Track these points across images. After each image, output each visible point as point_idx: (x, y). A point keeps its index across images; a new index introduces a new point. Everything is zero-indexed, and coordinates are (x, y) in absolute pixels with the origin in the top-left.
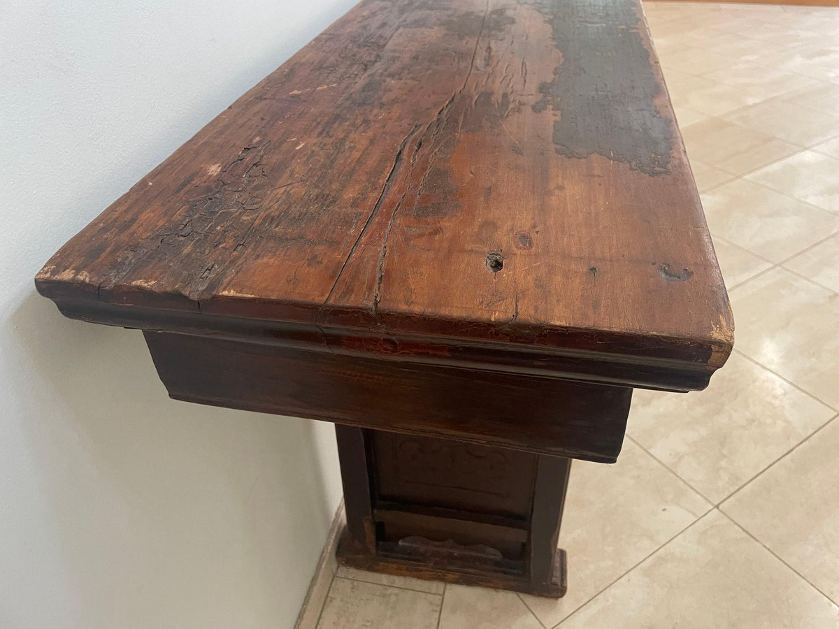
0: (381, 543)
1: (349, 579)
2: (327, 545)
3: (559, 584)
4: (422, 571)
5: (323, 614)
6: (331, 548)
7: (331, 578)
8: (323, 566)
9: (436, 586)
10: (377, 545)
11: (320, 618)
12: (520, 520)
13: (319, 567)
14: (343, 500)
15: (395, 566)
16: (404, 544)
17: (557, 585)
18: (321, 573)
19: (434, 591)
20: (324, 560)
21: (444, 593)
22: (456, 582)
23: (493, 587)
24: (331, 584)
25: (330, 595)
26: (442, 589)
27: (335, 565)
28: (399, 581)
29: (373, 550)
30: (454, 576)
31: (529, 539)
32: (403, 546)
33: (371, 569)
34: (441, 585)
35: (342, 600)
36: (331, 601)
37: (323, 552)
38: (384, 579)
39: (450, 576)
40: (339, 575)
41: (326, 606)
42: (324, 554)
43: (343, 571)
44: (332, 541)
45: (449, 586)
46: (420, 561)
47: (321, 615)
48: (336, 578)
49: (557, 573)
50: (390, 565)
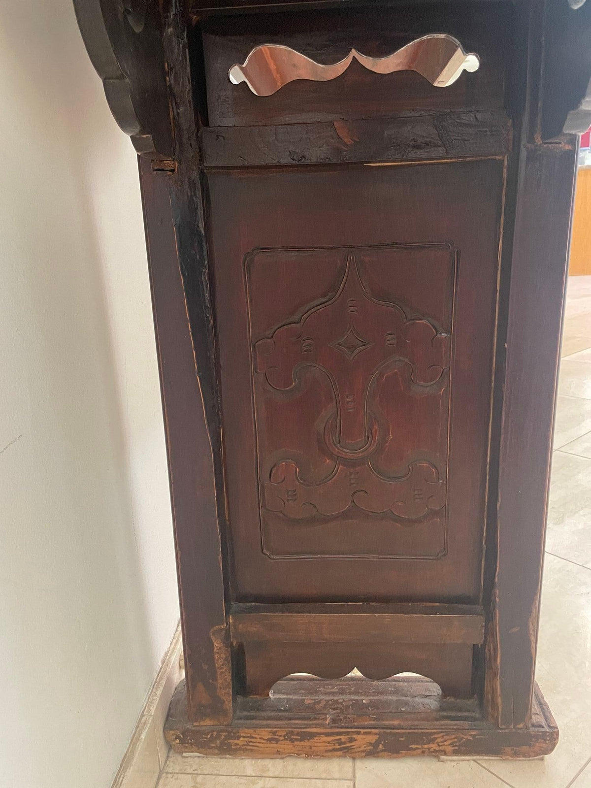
0: (240, 699)
2: (149, 704)
3: (543, 723)
4: (313, 735)
6: (155, 712)
7: (156, 775)
8: (143, 736)
9: (340, 767)
10: (234, 700)
13: (135, 740)
14: (180, 628)
15: (265, 734)
17: (543, 727)
18: (140, 747)
19: (337, 775)
20: (143, 728)
21: (354, 776)
22: (372, 753)
23: (433, 753)
26: (351, 770)
29: (229, 705)
30: (369, 738)
32: (276, 700)
33: (225, 750)
34: (349, 763)
37: (142, 715)
38: (250, 765)
39: (361, 740)
42: (144, 719)
43: (177, 763)
44: (157, 699)
45: (359, 764)
46: (309, 719)
50: (258, 734)
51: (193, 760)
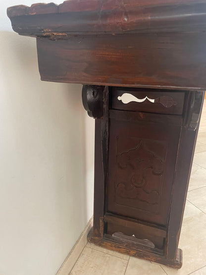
0: (105, 234)
1: (91, 248)
2: (84, 231)
3: (179, 261)
4: (121, 248)
6: (85, 233)
7: (84, 246)
9: (126, 257)
12: (163, 227)
13: (80, 238)
15: (110, 244)
19: (125, 259)
21: (129, 260)
22: (134, 256)
23: (150, 260)
25: (83, 252)
27: (86, 242)
28: (111, 252)
29: (102, 235)
30: (134, 252)
31: (167, 236)
32: (114, 237)
33: (100, 245)
34: (128, 257)
35: (87, 255)
36: (83, 255)
38: (105, 250)
39: (132, 252)
41: (80, 256)
42: (83, 234)
43: (89, 245)
44: (87, 229)
45: (131, 257)
46: (120, 244)
49: (178, 257)
50: (108, 243)
51: (93, 245)
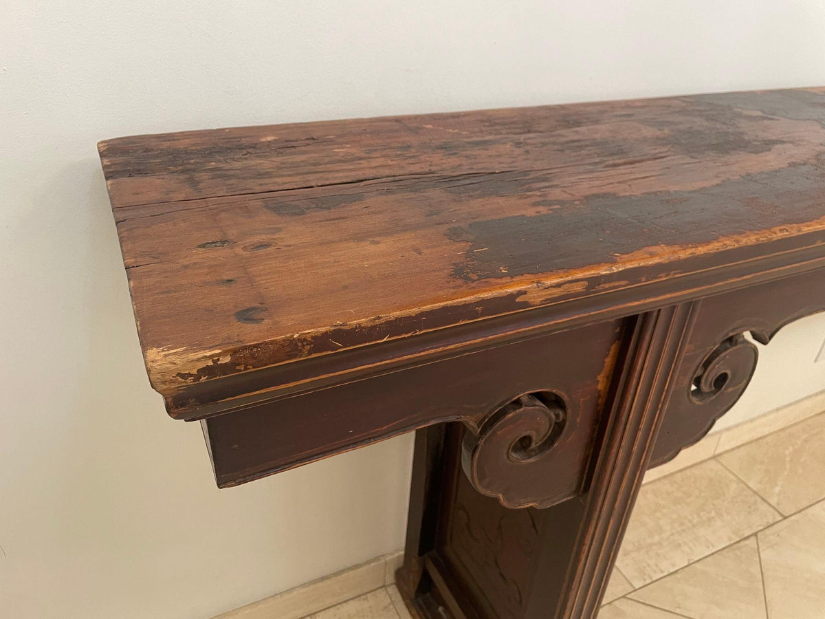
1: (391, 598)
5: (351, 602)
7: (379, 584)
11: (345, 601)
16: (443, 613)
24: (377, 589)
25: (368, 595)
32: (439, 613)
35: (370, 607)
36: (364, 599)
40: (388, 589)
41: (358, 598)
47: (349, 600)
48: (384, 589)
